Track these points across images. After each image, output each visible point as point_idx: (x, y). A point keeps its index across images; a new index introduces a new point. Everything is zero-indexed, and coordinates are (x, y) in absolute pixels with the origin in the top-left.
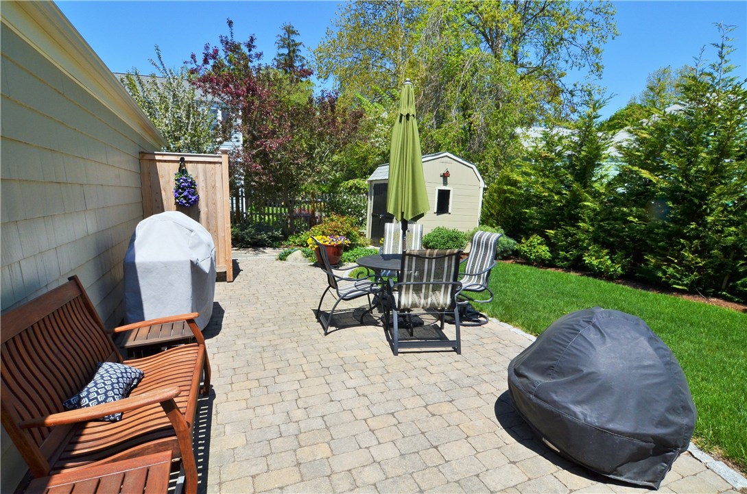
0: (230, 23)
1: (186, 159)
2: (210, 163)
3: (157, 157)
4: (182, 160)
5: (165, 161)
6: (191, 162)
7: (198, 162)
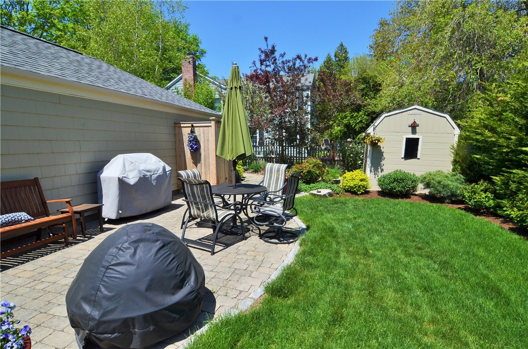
0: (266, 39)
1: (194, 125)
2: (206, 126)
3: (182, 125)
4: (192, 125)
5: (186, 127)
6: (197, 127)
7: (200, 127)
